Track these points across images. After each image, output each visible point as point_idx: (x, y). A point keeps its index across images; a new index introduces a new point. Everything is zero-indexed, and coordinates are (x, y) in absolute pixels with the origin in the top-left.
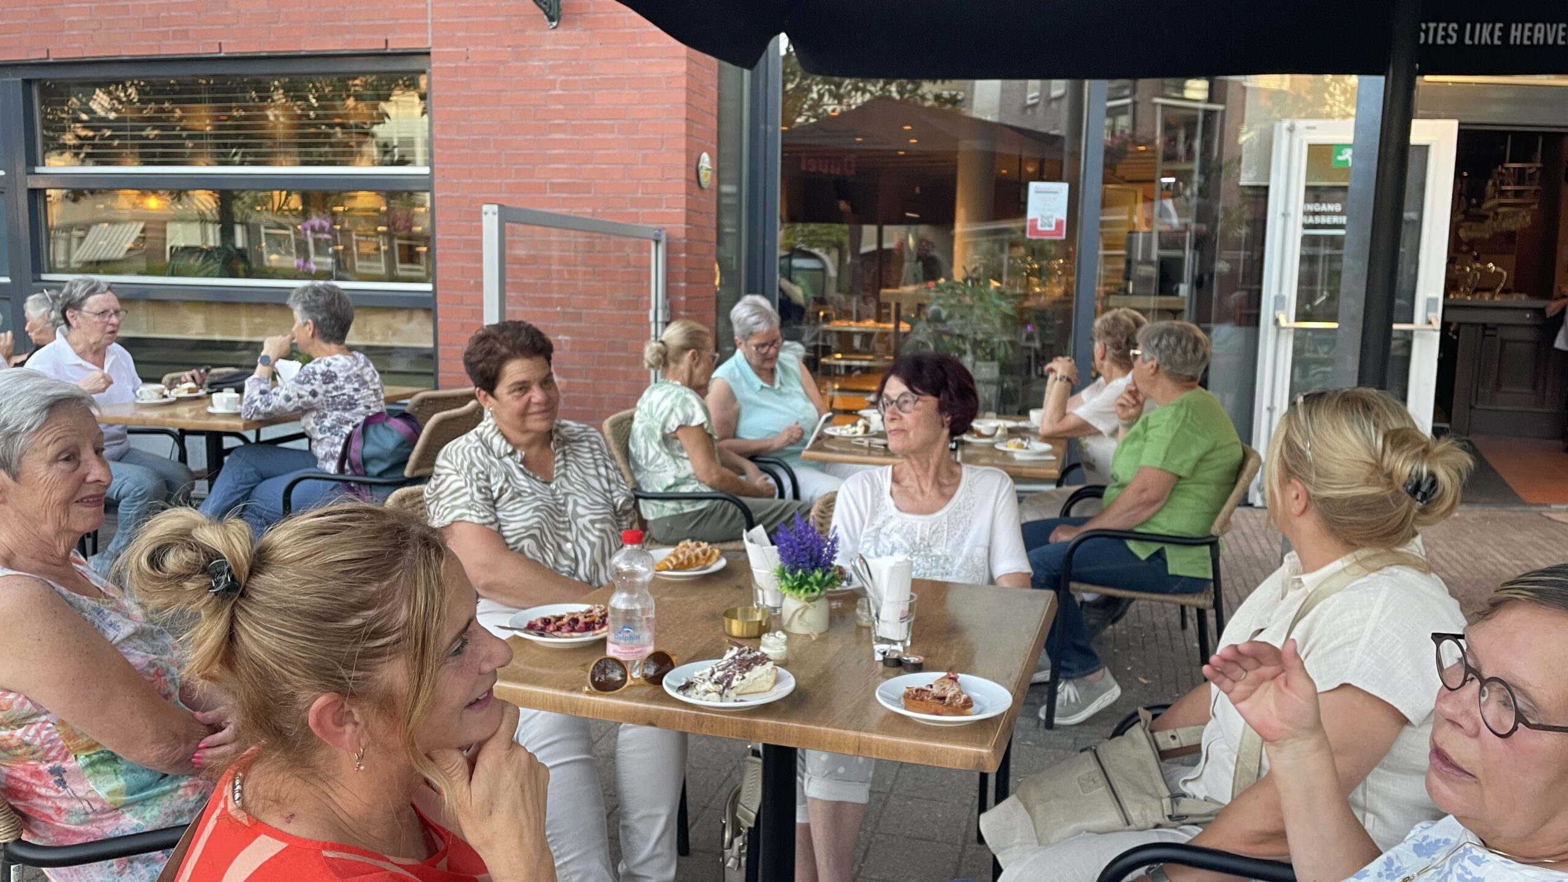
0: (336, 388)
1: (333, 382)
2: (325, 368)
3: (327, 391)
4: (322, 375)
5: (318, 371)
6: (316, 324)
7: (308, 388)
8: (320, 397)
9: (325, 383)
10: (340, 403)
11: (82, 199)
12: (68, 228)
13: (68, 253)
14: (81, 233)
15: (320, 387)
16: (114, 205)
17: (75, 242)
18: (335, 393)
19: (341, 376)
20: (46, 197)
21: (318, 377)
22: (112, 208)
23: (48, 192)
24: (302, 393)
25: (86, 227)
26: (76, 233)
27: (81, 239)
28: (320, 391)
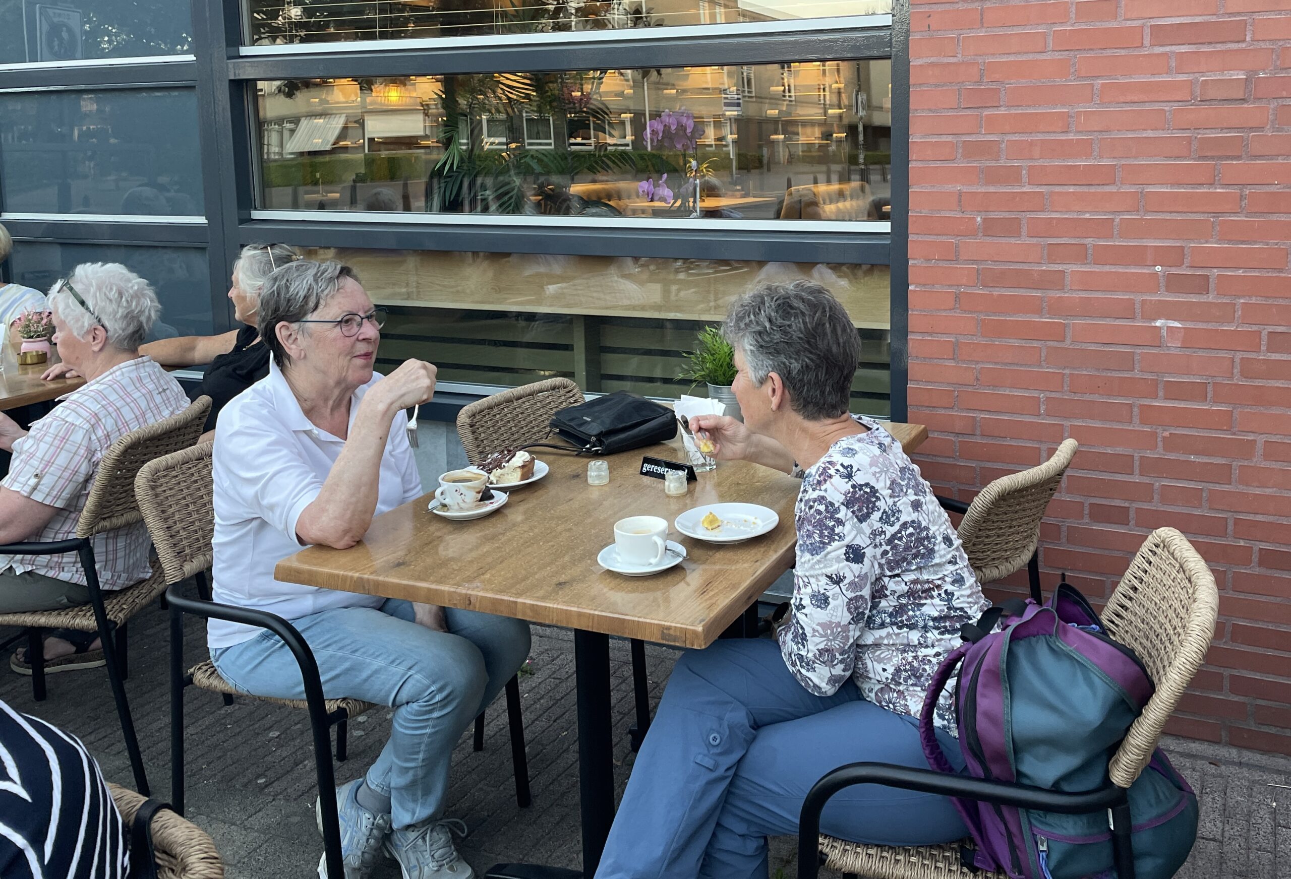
0: (886, 519)
1: (874, 508)
2: (845, 486)
3: (874, 534)
4: (848, 504)
5: (837, 498)
6: (788, 379)
7: (837, 549)
8: (869, 552)
9: (862, 519)
10: (907, 548)
11: (298, 93)
12: (280, 121)
13: (281, 145)
14: (292, 126)
15: (860, 532)
16: (329, 98)
17: (286, 134)
18: (890, 531)
19: (882, 486)
20: (256, 90)
21: (843, 513)
22: (327, 102)
23: (260, 85)
24: (832, 570)
25: (296, 120)
26: (289, 126)
27: (292, 131)
28: (862, 541)
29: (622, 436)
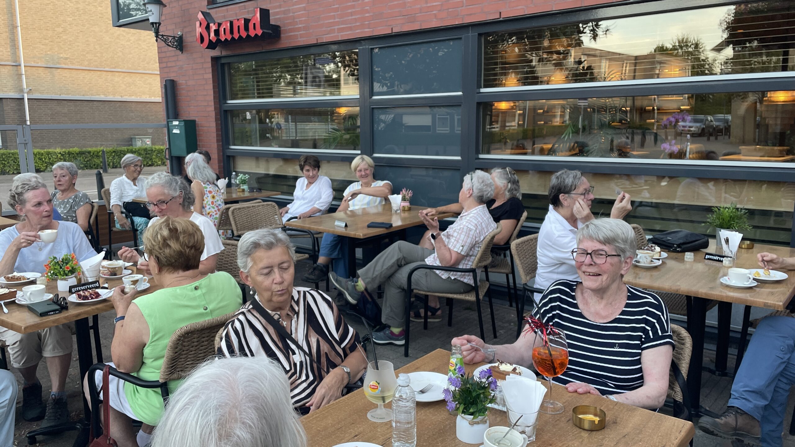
29: (689, 245)
